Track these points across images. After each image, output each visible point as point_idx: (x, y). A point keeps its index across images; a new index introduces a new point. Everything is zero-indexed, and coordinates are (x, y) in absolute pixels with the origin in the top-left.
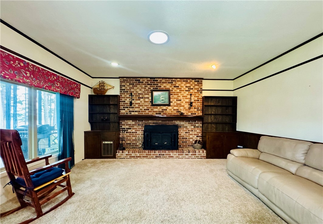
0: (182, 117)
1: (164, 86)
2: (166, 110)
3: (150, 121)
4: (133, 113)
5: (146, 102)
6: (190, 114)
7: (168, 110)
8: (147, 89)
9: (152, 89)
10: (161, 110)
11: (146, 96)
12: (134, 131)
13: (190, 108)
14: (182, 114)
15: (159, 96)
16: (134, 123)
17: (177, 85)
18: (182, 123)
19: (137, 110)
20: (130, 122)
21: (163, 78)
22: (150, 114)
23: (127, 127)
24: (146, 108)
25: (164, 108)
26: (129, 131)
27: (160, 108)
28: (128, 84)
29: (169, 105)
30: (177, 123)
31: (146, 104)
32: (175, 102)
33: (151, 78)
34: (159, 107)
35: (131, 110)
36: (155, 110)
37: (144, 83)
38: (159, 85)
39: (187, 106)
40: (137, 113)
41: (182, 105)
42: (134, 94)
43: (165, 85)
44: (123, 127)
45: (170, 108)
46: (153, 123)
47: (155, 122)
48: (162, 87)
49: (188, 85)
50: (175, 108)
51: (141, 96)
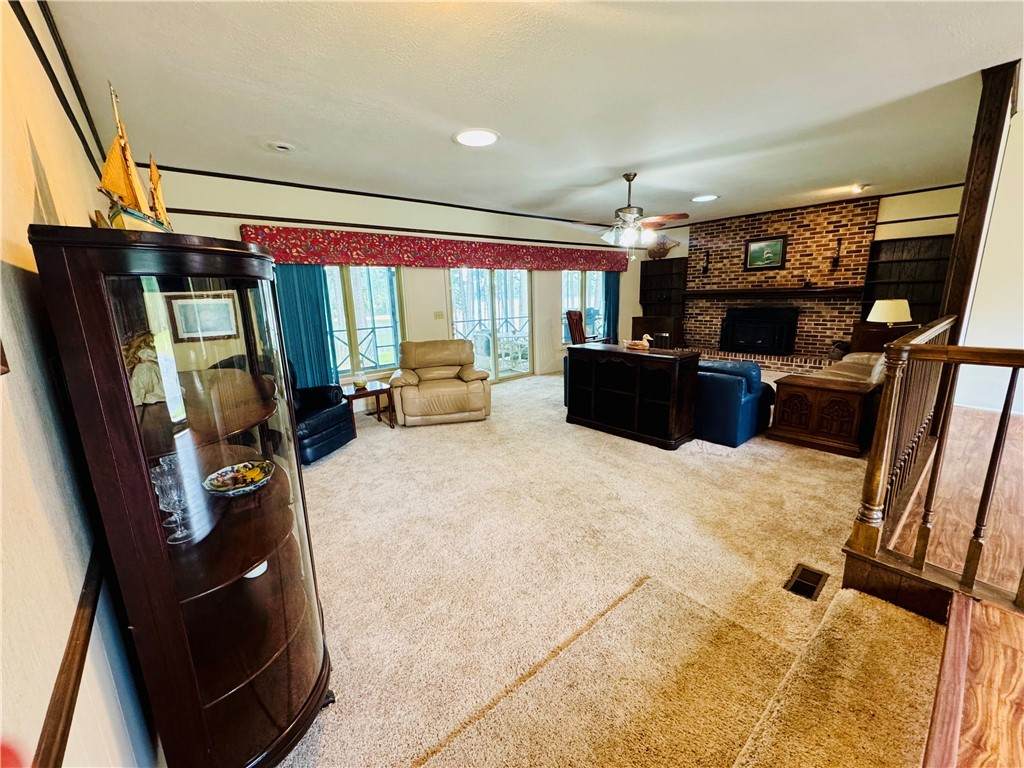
0: (807, 291)
1: (775, 229)
2: (775, 277)
3: (739, 302)
4: (708, 287)
5: (735, 264)
6: (832, 283)
7: (778, 277)
8: (738, 239)
9: (748, 238)
10: (763, 278)
11: (736, 253)
12: (708, 318)
13: (832, 271)
14: (808, 285)
15: (762, 250)
16: (708, 304)
17: (806, 222)
18: (809, 304)
19: (716, 280)
20: (703, 303)
21: (773, 212)
22: (740, 286)
23: (697, 311)
24: (732, 276)
25: (771, 273)
26: (700, 318)
27: (762, 274)
28: (703, 234)
29: (782, 267)
30: (796, 303)
31: (734, 268)
32: (797, 260)
33: (747, 216)
34: (758, 273)
35: (706, 281)
36: (752, 279)
37: (733, 228)
38: (764, 227)
39: (826, 267)
40: (715, 287)
41: (814, 263)
42: (714, 251)
43: (776, 226)
44: (690, 311)
45: (784, 273)
46: (745, 305)
47: (748, 301)
48: (770, 230)
49: (834, 218)
50: (796, 273)
51: (725, 254)
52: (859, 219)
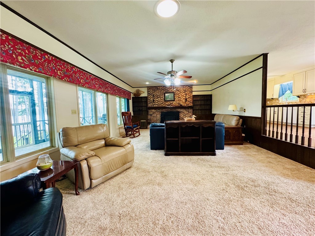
0: (181, 107)
1: (171, 91)
3: (164, 110)
4: (155, 106)
5: (162, 99)
6: (186, 105)
7: (173, 103)
8: (162, 92)
9: (164, 92)
10: (170, 103)
11: (162, 96)
12: (155, 115)
13: (185, 102)
14: (181, 105)
15: (169, 96)
16: (155, 111)
17: (178, 89)
18: (181, 110)
19: (157, 104)
20: (153, 111)
21: (170, 86)
22: (164, 106)
23: (152, 113)
24: (161, 103)
25: (172, 102)
26: (153, 115)
28: (152, 90)
29: (174, 101)
30: (179, 110)
32: (177, 99)
33: (164, 86)
34: (168, 102)
35: (154, 104)
36: (167, 103)
37: (160, 89)
38: (168, 90)
39: (184, 101)
40: (157, 106)
41: (181, 100)
42: (155, 95)
44: (150, 113)
45: (174, 102)
47: (167, 110)
49: (184, 89)
50: (177, 102)
51: (159, 96)
52: (189, 90)
